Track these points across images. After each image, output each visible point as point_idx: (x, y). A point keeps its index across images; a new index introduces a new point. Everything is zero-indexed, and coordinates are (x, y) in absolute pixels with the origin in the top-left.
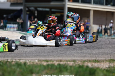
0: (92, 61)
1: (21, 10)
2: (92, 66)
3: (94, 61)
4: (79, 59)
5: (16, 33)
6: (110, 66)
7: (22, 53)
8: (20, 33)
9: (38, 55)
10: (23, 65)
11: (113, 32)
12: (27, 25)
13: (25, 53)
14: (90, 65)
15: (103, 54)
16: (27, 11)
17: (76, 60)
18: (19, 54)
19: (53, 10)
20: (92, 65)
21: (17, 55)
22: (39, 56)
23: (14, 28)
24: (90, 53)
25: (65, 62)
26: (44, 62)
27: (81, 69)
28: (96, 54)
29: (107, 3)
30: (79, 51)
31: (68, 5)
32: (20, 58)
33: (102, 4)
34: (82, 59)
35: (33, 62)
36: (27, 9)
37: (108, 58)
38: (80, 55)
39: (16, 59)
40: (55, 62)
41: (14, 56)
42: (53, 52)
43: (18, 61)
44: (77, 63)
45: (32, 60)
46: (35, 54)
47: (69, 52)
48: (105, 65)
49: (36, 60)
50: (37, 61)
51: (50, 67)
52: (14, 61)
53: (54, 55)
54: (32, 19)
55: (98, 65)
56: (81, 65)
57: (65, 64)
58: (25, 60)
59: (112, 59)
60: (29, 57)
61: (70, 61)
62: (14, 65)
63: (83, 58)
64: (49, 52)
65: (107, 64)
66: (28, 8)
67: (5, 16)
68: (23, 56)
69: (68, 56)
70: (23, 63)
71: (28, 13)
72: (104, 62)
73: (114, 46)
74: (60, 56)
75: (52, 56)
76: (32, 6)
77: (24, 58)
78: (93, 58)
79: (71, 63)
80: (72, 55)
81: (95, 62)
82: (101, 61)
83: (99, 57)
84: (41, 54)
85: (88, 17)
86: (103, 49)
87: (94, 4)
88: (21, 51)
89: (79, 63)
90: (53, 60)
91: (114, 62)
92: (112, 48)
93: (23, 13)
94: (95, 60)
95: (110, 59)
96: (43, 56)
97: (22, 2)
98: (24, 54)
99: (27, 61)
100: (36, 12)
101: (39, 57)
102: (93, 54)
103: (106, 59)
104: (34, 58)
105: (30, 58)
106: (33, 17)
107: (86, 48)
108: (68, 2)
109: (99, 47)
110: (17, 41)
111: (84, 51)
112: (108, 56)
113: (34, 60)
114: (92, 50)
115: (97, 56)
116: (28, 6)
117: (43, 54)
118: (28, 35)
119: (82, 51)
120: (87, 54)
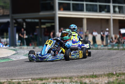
1: (8, 22)
2: (90, 83)
3: (92, 76)
4: (75, 74)
6: (109, 81)
8: (9, 49)
9: (31, 73)
11: (109, 41)
12: (16, 39)
13: (17, 72)
14: (87, 81)
15: (100, 67)
16: (15, 23)
18: (10, 73)
19: (42, 21)
20: (90, 81)
22: (33, 74)
24: (86, 68)
26: (38, 81)
28: (93, 68)
29: (101, 10)
30: (75, 66)
31: (59, 14)
32: (12, 77)
33: (95, 11)
34: (79, 74)
35: (26, 81)
36: (14, 21)
37: (106, 72)
38: (76, 70)
39: (8, 78)
40: (50, 80)
41: (5, 76)
42: (47, 69)
43: (10, 81)
44: (73, 80)
45: (25, 79)
46: (27, 72)
47: (64, 67)
48: (104, 80)
49: (30, 78)
50: (30, 80)
52: (6, 82)
53: (48, 72)
55: (96, 80)
59: (110, 72)
60: (21, 75)
61: (65, 78)
64: (42, 69)
65: (106, 79)
66: (15, 20)
69: (63, 73)
71: (16, 25)
72: (103, 77)
73: (111, 58)
74: (54, 73)
75: (46, 74)
76: (20, 17)
77: (16, 77)
78: (91, 73)
80: (67, 71)
81: (93, 77)
82: (99, 76)
83: (96, 72)
84: (34, 72)
85: (81, 26)
86: (100, 62)
87: (87, 12)
88: (13, 70)
90: (47, 78)
91: (113, 76)
92: (110, 61)
93: (11, 25)
94: (93, 75)
95: (108, 73)
96: (36, 74)
97: (8, 14)
99: (20, 80)
100: (24, 24)
102: (90, 68)
103: (104, 73)
104: (27, 76)
105: (23, 77)
108: (59, 11)
109: (96, 60)
110: (6, 58)
111: (80, 65)
112: (106, 69)
113: (27, 79)
114: (88, 64)
115: (95, 71)
116: (15, 17)
117: (36, 72)
118: (19, 51)
119: (78, 65)
120: (84, 69)
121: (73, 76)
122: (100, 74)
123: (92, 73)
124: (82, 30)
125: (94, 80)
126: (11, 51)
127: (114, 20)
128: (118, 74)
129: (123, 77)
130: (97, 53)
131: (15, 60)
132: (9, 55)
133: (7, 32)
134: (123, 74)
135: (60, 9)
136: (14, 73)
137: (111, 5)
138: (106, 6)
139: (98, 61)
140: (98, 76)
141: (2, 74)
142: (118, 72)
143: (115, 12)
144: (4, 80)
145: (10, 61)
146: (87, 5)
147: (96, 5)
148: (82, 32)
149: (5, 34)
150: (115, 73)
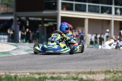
0: (87, 73)
1: (12, 20)
2: (87, 79)
3: (89, 72)
4: (73, 70)
5: (6, 44)
6: (106, 77)
7: (13, 66)
8: (10, 44)
9: (29, 68)
10: (14, 78)
12: (18, 36)
14: (84, 77)
15: (99, 65)
16: (18, 21)
17: (70, 72)
18: (9, 67)
19: (45, 19)
20: (87, 77)
23: (4, 39)
24: (85, 65)
25: (58, 75)
26: (36, 75)
28: (91, 65)
29: (103, 11)
30: (74, 63)
31: (62, 13)
32: (11, 71)
33: (97, 12)
34: (76, 70)
35: (24, 75)
36: (18, 19)
37: (104, 69)
39: (6, 72)
40: (47, 75)
41: (4, 69)
42: (46, 64)
43: (8, 74)
44: (70, 76)
45: (23, 73)
46: (26, 66)
47: (63, 64)
48: (101, 77)
50: (28, 74)
51: (42, 80)
52: (4, 75)
53: (46, 67)
54: (24, 29)
55: (93, 77)
56: (75, 77)
57: (59, 76)
58: (16, 73)
59: (108, 70)
60: (20, 69)
61: (63, 73)
62: (4, 79)
63: (78, 70)
65: (103, 75)
66: (19, 17)
68: (14, 69)
69: (61, 68)
70: (13, 77)
71: (19, 23)
72: (100, 73)
73: (110, 56)
74: (53, 68)
75: (44, 69)
76: (23, 15)
77: (15, 71)
79: (65, 76)
80: (65, 67)
81: (90, 74)
83: (94, 69)
84: (33, 67)
85: (83, 26)
86: (99, 60)
87: (89, 12)
88: (12, 64)
89: (74, 75)
90: (45, 73)
91: (110, 73)
92: (108, 59)
93: (14, 23)
94: (91, 72)
95: (105, 70)
96: (35, 69)
97: (12, 11)
98: (15, 67)
99: (18, 74)
100: (28, 22)
101: (31, 69)
102: (88, 65)
103: (102, 70)
104: (25, 70)
105: (22, 71)
106: (24, 27)
108: (61, 11)
109: (95, 58)
110: (7, 53)
111: (79, 62)
112: (104, 67)
113: (25, 73)
114: (87, 61)
116: (19, 15)
117: (35, 66)
118: (19, 47)
119: (77, 62)
120: (82, 66)
121: (71, 72)
122: (97, 71)
123: (90, 70)
125: (91, 77)
126: (12, 46)
127: (115, 21)
128: (115, 72)
129: (120, 75)
130: (96, 52)
131: (15, 55)
132: (10, 50)
134: (121, 72)
136: (14, 67)
137: (113, 7)
138: (108, 7)
139: (97, 59)
140: (95, 73)
141: (1, 68)
142: (115, 70)
143: (116, 13)
144: (3, 73)
145: (10, 55)
146: (89, 6)
147: (99, 6)
150: (112, 70)
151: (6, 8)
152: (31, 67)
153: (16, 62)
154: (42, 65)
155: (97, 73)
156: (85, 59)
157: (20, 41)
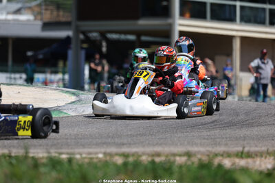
0: (234, 154)
1: (68, 38)
2: (232, 167)
3: (240, 154)
4: (202, 149)
5: (54, 91)
7: (67, 139)
8: (62, 91)
10: (66, 165)
12: (84, 74)
13: (75, 139)
14: (227, 163)
15: (261, 138)
16: (83, 42)
18: (59, 141)
19: (144, 38)
20: (233, 164)
21: (55, 142)
22: (108, 144)
24: (229, 138)
26: (117, 157)
27: (204, 172)
28: (245, 138)
29: (274, 21)
30: (205, 133)
31: (181, 25)
32: (61, 148)
33: (262, 23)
34: (210, 149)
36: (82, 37)
37: (273, 147)
38: (205, 141)
39: (52, 151)
40: (144, 158)
41: (47, 145)
42: (142, 135)
43: (55, 157)
44: (195, 160)
46: (97, 140)
47: (180, 135)
48: (265, 163)
49: (101, 153)
51: (130, 167)
53: (142, 142)
55: (248, 163)
57: (169, 161)
60: (83, 146)
61: (180, 155)
62: (44, 165)
63: (213, 147)
64: (132, 136)
65: (271, 161)
66: (84, 33)
67: (29, 54)
69: (177, 145)
70: (66, 160)
71: (85, 46)
72: (264, 156)
74: (157, 144)
75: (137, 145)
76: (94, 29)
77: (71, 149)
78: (237, 147)
79: (180, 160)
80: (186, 143)
81: (242, 157)
83: (250, 146)
84: (113, 141)
85: (229, 53)
86: (263, 128)
87: (243, 23)
88: (66, 135)
90: (140, 153)
93: (73, 46)
94: (242, 153)
96: (117, 145)
97: (69, 19)
98: (73, 141)
100: (104, 44)
101: (107, 146)
103: (268, 150)
104: (95, 148)
105: (86, 150)
107: (222, 124)
108: (180, 19)
109: (253, 123)
110: (54, 110)
111: (217, 131)
112: (273, 142)
113: (95, 154)
114: (235, 130)
115: (247, 144)
116: (84, 29)
117: (116, 140)
119: (212, 132)
120: (223, 140)
121: (199, 152)
122: (258, 152)
123: (240, 149)
124: (229, 62)
125: (242, 163)
126: (67, 95)
130: (255, 109)
131: (73, 114)
132: (61, 104)
133: (65, 58)
135: (182, 15)
136: (69, 141)
139: (257, 126)
140: (253, 156)
144: (43, 153)
145: (61, 115)
146: (242, 7)
147: (264, 9)
148: (229, 67)
149: (61, 64)
151: (55, 13)
152: (109, 140)
153: (76, 130)
154: (133, 136)
155: (257, 155)
156: (231, 125)
157: (87, 87)
